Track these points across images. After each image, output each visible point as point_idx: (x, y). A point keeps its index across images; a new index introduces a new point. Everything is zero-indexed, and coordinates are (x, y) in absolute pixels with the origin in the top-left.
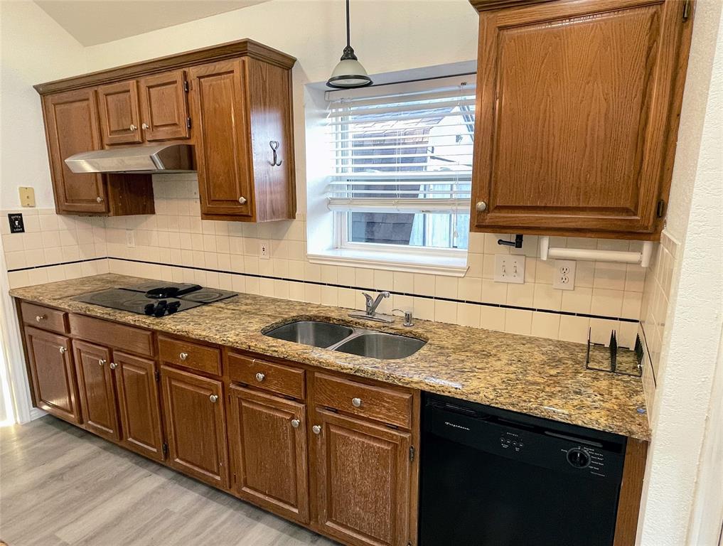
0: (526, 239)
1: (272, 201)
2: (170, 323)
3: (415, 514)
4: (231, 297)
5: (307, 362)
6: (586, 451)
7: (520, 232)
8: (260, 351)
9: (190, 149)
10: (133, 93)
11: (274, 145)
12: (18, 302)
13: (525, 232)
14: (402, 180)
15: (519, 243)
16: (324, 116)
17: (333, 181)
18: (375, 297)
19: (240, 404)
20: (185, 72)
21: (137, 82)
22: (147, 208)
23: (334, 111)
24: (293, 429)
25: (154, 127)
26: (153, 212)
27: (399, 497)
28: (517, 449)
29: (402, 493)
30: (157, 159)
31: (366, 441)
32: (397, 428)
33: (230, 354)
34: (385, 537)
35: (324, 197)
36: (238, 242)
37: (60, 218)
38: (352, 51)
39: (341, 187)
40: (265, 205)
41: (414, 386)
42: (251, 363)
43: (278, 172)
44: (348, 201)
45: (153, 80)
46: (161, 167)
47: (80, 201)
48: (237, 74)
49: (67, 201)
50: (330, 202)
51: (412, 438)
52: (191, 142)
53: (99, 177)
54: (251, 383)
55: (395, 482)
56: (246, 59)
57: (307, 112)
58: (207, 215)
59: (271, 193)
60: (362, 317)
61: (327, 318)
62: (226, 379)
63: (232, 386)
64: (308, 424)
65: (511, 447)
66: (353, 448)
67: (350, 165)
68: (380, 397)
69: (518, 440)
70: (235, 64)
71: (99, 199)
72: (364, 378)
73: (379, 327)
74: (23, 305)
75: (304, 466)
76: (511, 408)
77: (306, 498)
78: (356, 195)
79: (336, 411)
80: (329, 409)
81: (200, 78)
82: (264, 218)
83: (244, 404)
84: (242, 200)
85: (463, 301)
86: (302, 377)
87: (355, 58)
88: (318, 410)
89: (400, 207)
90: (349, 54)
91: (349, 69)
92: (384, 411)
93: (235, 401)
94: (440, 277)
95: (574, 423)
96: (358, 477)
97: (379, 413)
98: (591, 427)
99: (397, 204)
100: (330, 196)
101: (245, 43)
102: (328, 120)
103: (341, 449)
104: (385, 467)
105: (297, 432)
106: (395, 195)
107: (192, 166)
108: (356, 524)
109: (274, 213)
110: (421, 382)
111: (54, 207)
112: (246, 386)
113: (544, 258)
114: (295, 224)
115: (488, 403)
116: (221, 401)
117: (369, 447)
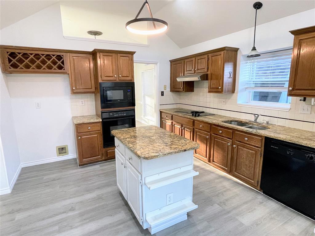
0: (307, 98)
1: (228, 88)
2: (198, 118)
3: (261, 172)
4: (213, 115)
5: (234, 128)
6: (313, 155)
7: (305, 97)
8: (221, 125)
9: (207, 75)
10: (194, 61)
11: (230, 73)
12: (161, 112)
13: (306, 96)
14: (271, 81)
15: (304, 100)
16: (247, 63)
17: (248, 82)
18: (257, 116)
19: (214, 139)
20: (208, 55)
21: (195, 58)
22: (192, 90)
23: (250, 61)
24: (228, 146)
25: (198, 69)
26: (193, 91)
27: (256, 166)
28: (292, 154)
29: (257, 165)
30: (199, 78)
31: (248, 150)
32: (257, 147)
33: (213, 126)
34: (251, 177)
35: (244, 87)
36: (216, 100)
37: (170, 93)
38: (255, 48)
39: (251, 84)
40: (226, 89)
41: (263, 135)
42: (218, 128)
43: (231, 80)
44: (253, 88)
45: (199, 58)
46: (200, 80)
47: (176, 88)
48: (222, 55)
49: (173, 88)
50: (246, 88)
51: (261, 150)
52: (208, 73)
53: (182, 82)
54: (218, 134)
55: (255, 162)
56: (225, 51)
57: (241, 63)
58: (210, 92)
59: (228, 86)
60: (253, 122)
61: (241, 121)
62: (212, 133)
63: (213, 134)
64: (232, 145)
65: (290, 154)
66: (244, 152)
67: (254, 77)
68: (253, 138)
69: (292, 152)
70: (222, 52)
71: (182, 88)
72: (248, 133)
73: (258, 125)
74: (162, 113)
75: (230, 157)
76: (289, 141)
77: (230, 166)
78: (255, 86)
79: (240, 142)
80: (239, 141)
81: (212, 57)
82: (225, 92)
83: (215, 139)
84: (220, 88)
85: (288, 119)
86: (232, 133)
87: (256, 50)
88: (235, 141)
89: (269, 90)
90: (254, 49)
91: (254, 53)
92: (254, 142)
93: (213, 138)
94: (280, 111)
95: (308, 146)
96: (245, 160)
97: (252, 143)
98: (313, 147)
99: (269, 89)
100: (246, 86)
101: (225, 47)
102: (248, 64)
103: (241, 152)
104: (253, 158)
105: (229, 147)
106: (268, 86)
107: (207, 79)
108: (243, 174)
109: (228, 91)
110: (264, 134)
111: (170, 90)
112: (217, 135)
113: (312, 104)
114: (234, 94)
115: (283, 140)
116: (209, 138)
117: (249, 152)
